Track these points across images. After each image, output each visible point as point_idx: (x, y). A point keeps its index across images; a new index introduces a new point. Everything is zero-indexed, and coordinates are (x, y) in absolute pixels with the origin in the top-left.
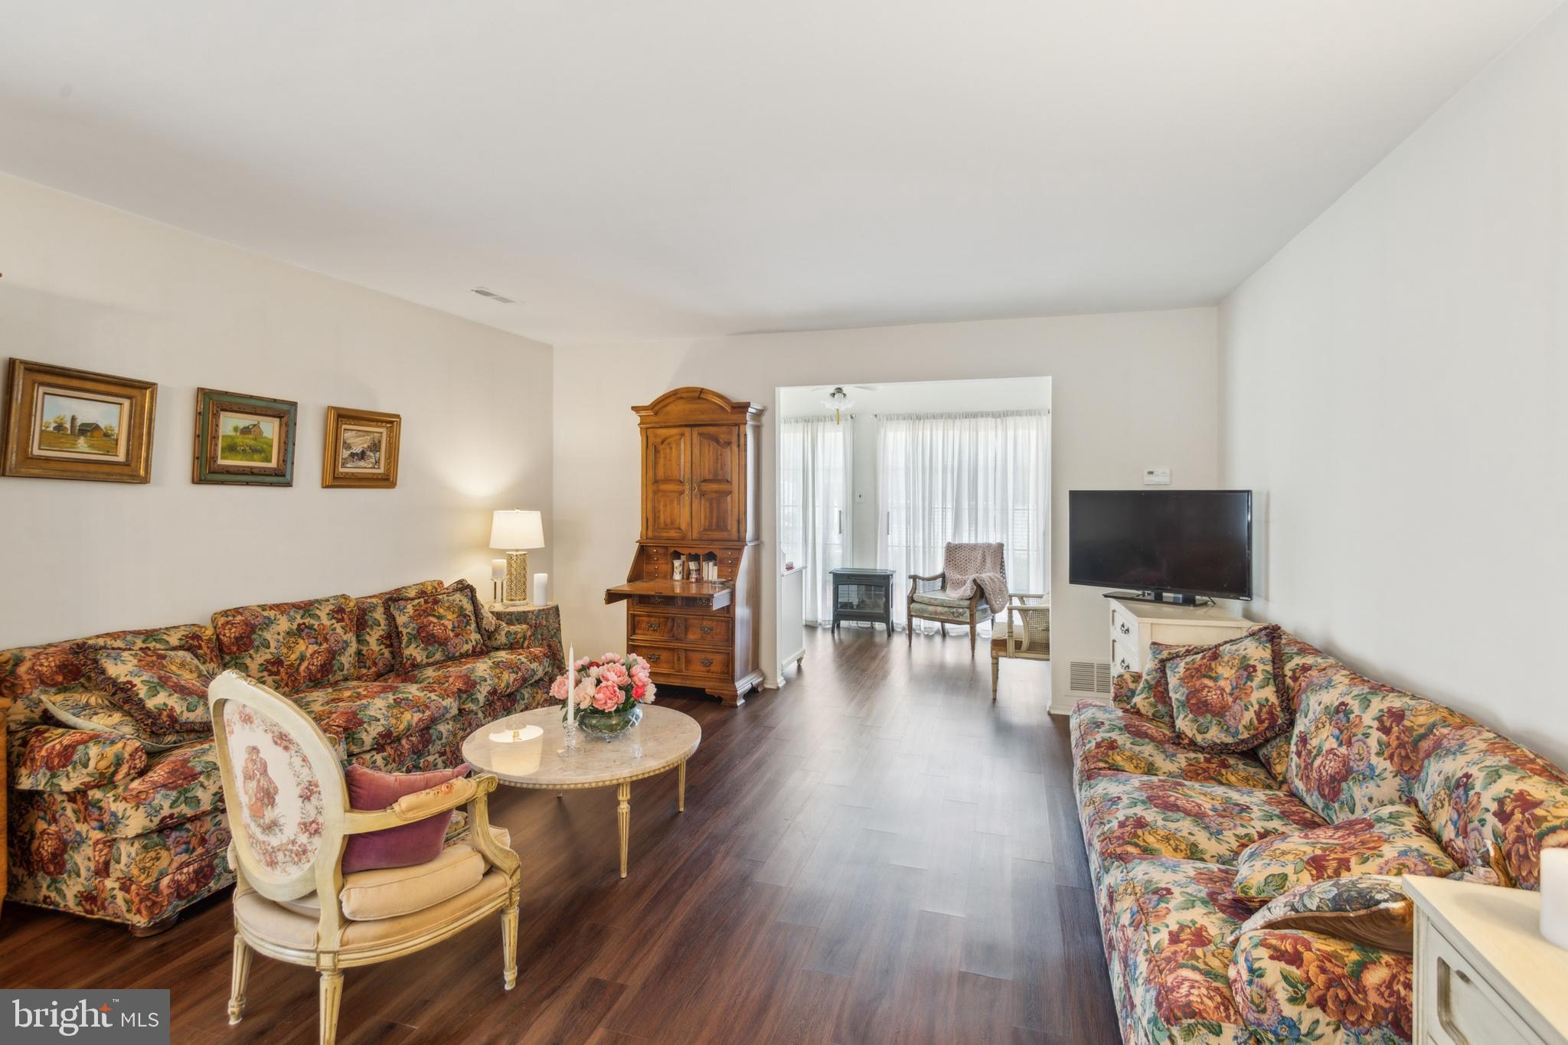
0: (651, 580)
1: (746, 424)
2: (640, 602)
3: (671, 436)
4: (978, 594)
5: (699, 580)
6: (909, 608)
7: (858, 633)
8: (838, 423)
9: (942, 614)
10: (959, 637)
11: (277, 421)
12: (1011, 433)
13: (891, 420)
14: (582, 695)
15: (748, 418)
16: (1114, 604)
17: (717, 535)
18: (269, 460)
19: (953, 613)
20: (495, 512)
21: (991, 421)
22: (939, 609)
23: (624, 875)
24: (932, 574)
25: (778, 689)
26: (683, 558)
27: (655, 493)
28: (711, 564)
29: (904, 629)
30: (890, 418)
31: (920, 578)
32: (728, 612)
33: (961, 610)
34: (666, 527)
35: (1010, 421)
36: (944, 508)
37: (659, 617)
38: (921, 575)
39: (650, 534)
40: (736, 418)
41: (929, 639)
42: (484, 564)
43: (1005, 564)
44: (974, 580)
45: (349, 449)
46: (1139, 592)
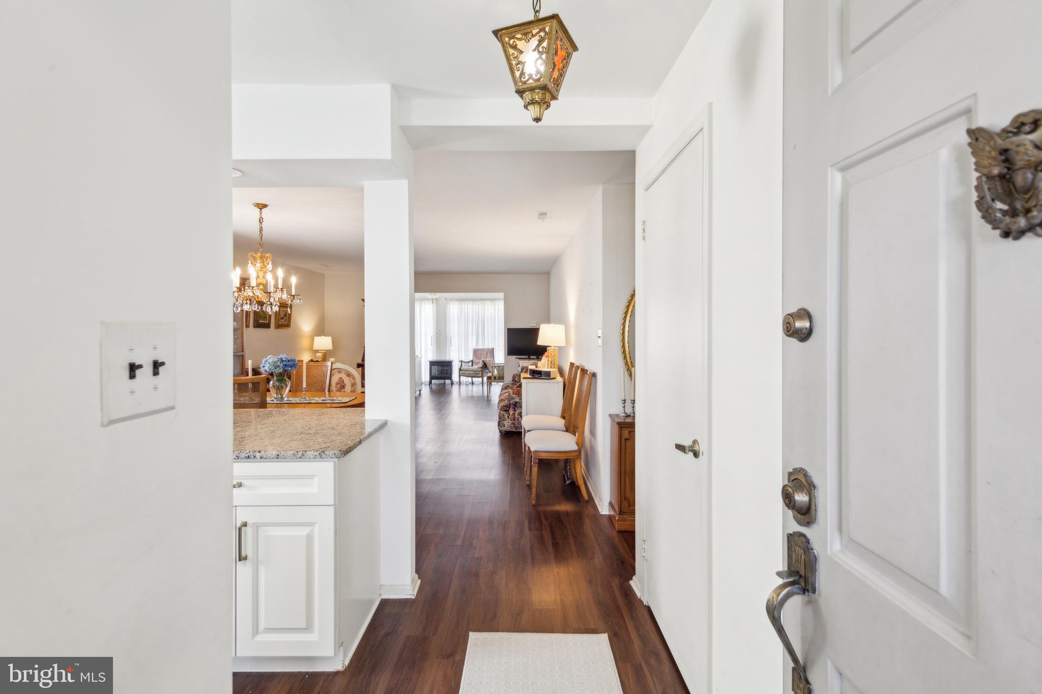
4: (484, 365)
6: (459, 373)
7: (439, 385)
8: (432, 303)
9: (471, 374)
10: (478, 384)
12: (497, 307)
18: (266, 320)
19: (475, 374)
20: (314, 337)
21: (489, 302)
22: (471, 372)
24: (468, 361)
29: (458, 383)
30: (451, 301)
31: (463, 362)
33: (478, 372)
35: (496, 302)
36: (472, 335)
41: (467, 385)
42: (316, 355)
43: (495, 355)
44: (483, 361)
45: (280, 316)
46: (525, 357)
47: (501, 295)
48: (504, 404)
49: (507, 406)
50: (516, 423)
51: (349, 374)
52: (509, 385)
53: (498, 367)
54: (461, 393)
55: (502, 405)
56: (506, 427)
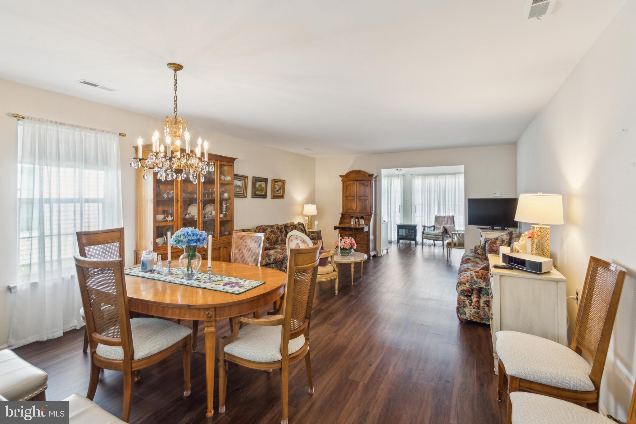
0: (345, 224)
1: (372, 180)
2: (342, 230)
3: (351, 184)
4: (445, 231)
5: (359, 224)
6: (422, 236)
7: (406, 244)
8: (399, 178)
9: (433, 238)
10: (439, 246)
11: (264, 183)
12: (457, 180)
13: (416, 176)
14: (341, 245)
15: (373, 178)
16: (480, 230)
17: (364, 211)
18: (263, 192)
19: (437, 237)
20: (304, 205)
21: (450, 176)
22: (432, 236)
23: (352, 283)
24: (430, 226)
25: (382, 256)
26: (354, 218)
27: (346, 199)
28: (362, 220)
29: (421, 243)
30: (416, 175)
31: (426, 227)
32: (368, 233)
33: (439, 236)
34: (349, 209)
35: (457, 176)
36: (434, 204)
37: (348, 234)
38: (427, 226)
39: (345, 211)
40: (370, 178)
41: (430, 246)
42: (304, 218)
43: (455, 222)
44: (444, 227)
45: (276, 189)
46: (488, 227)
47: (461, 168)
48: (465, 288)
49: (468, 291)
50: (481, 313)
51: (303, 241)
52: (471, 258)
53: (459, 234)
54: (424, 253)
55: (462, 289)
56: (467, 316)
